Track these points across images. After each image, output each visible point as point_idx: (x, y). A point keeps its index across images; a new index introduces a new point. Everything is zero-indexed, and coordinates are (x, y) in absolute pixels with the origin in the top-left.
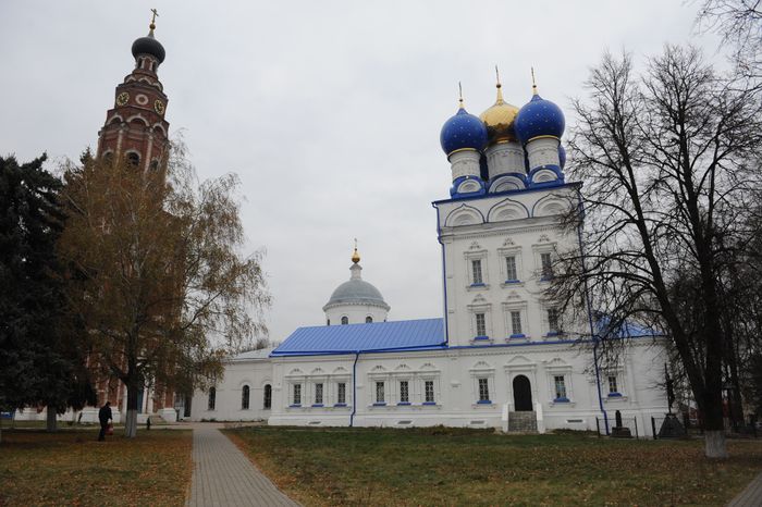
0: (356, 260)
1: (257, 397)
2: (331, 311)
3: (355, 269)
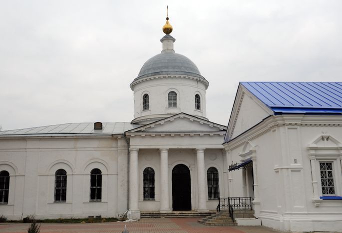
0: (168, 31)
1: (79, 186)
2: (151, 83)
3: (165, 42)
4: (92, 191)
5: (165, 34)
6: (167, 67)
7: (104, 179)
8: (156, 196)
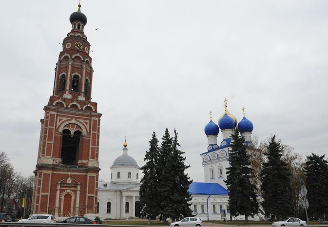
1: (103, 208)
2: (121, 168)
3: (125, 150)
4: (107, 210)
5: (124, 147)
6: (127, 162)
7: (112, 205)
8: (129, 212)
